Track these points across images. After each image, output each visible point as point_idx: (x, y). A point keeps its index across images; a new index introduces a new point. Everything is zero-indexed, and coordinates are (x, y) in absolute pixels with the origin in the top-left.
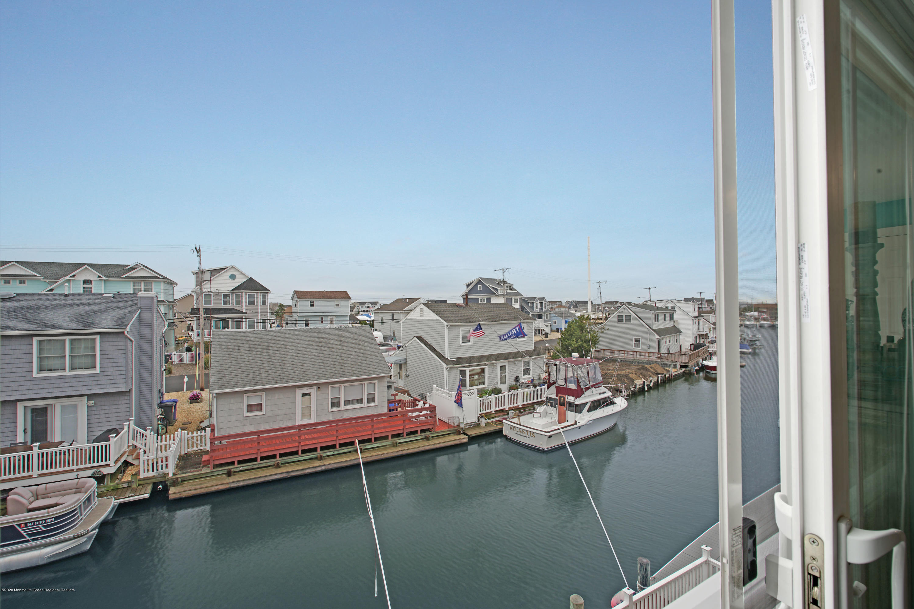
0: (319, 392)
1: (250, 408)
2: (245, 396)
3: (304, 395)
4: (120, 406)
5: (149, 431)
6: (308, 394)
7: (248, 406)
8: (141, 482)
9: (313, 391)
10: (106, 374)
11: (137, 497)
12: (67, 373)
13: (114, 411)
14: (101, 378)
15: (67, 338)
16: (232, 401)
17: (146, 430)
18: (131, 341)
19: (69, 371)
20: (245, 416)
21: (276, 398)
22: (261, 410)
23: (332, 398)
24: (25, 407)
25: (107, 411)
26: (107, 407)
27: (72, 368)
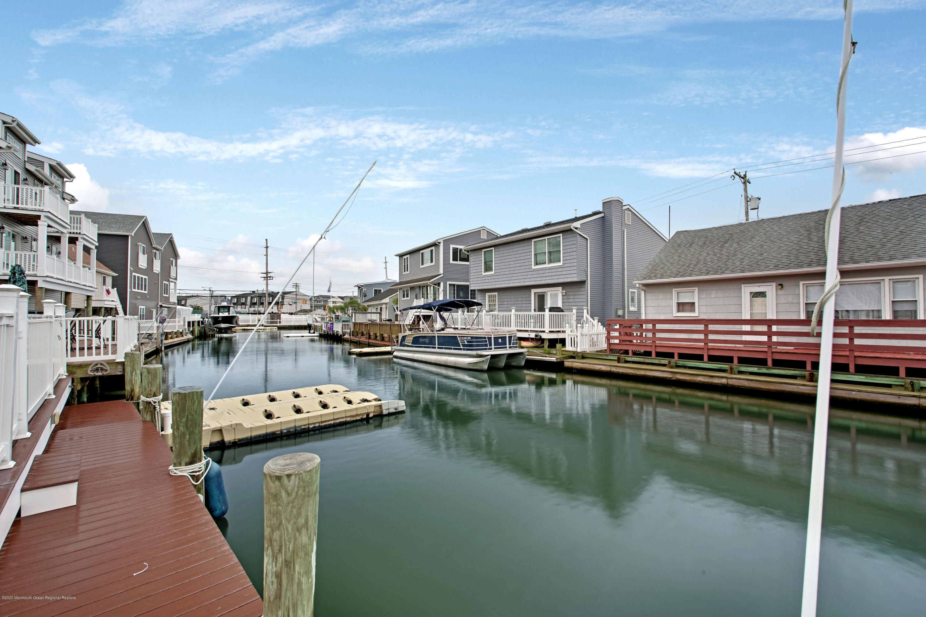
0: (780, 292)
1: (681, 306)
2: (675, 291)
3: (755, 295)
4: (580, 297)
5: (596, 321)
6: (762, 294)
7: (679, 304)
8: (564, 353)
9: (770, 289)
10: (566, 265)
11: (549, 358)
12: (547, 266)
13: (576, 300)
14: (563, 269)
15: (546, 238)
16: (661, 296)
17: (594, 320)
18: (587, 239)
19: (548, 264)
20: (674, 316)
21: (713, 296)
22: (694, 311)
23: (806, 303)
24: (535, 293)
25: (572, 300)
26: (572, 297)
27: (550, 262)
